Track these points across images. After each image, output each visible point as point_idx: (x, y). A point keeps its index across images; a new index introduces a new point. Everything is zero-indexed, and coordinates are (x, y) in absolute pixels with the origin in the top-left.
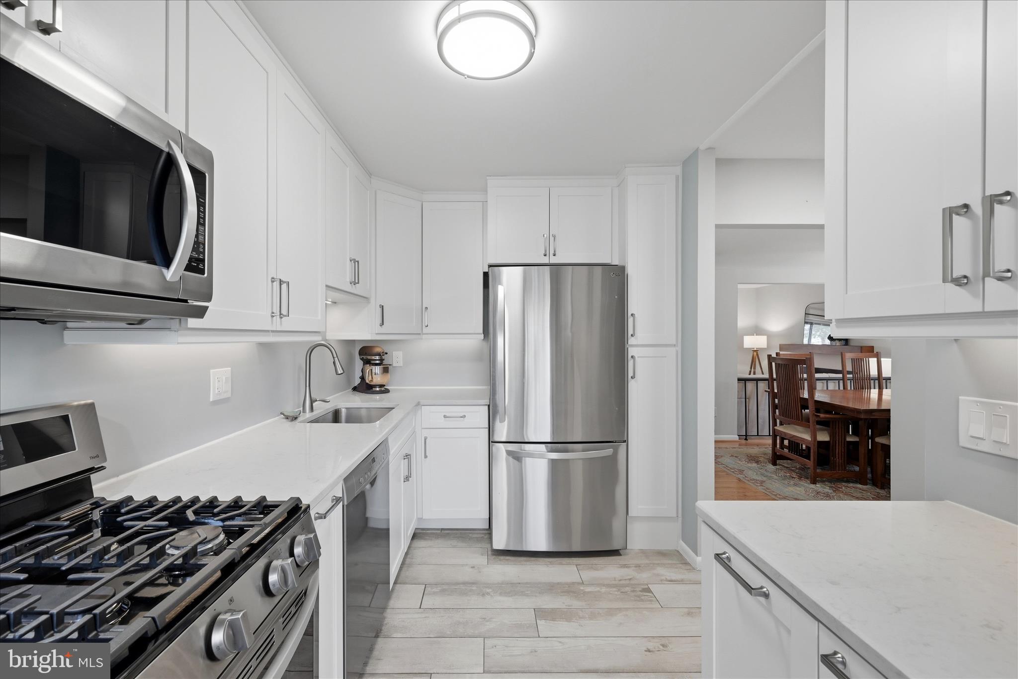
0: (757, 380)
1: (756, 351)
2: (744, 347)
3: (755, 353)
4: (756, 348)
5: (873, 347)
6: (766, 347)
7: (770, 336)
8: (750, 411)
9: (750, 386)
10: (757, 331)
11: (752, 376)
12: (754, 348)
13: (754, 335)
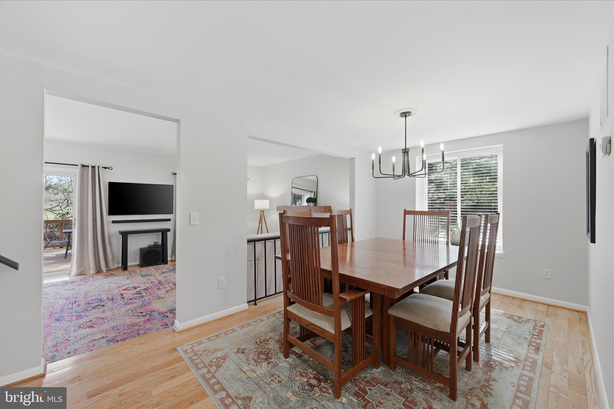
0: (265, 240)
1: (262, 211)
2: (255, 208)
3: (262, 213)
4: (263, 209)
5: (331, 206)
6: (269, 208)
7: (271, 200)
8: (259, 272)
9: (259, 246)
10: (263, 197)
11: (260, 236)
12: (261, 209)
13: (261, 200)
